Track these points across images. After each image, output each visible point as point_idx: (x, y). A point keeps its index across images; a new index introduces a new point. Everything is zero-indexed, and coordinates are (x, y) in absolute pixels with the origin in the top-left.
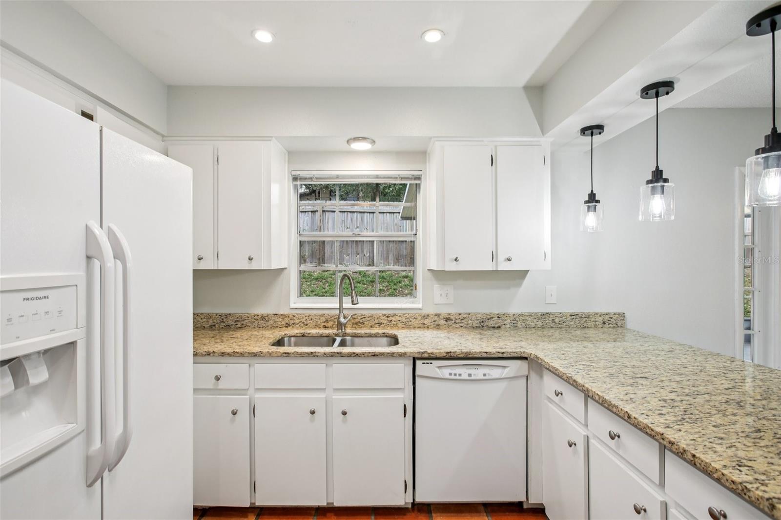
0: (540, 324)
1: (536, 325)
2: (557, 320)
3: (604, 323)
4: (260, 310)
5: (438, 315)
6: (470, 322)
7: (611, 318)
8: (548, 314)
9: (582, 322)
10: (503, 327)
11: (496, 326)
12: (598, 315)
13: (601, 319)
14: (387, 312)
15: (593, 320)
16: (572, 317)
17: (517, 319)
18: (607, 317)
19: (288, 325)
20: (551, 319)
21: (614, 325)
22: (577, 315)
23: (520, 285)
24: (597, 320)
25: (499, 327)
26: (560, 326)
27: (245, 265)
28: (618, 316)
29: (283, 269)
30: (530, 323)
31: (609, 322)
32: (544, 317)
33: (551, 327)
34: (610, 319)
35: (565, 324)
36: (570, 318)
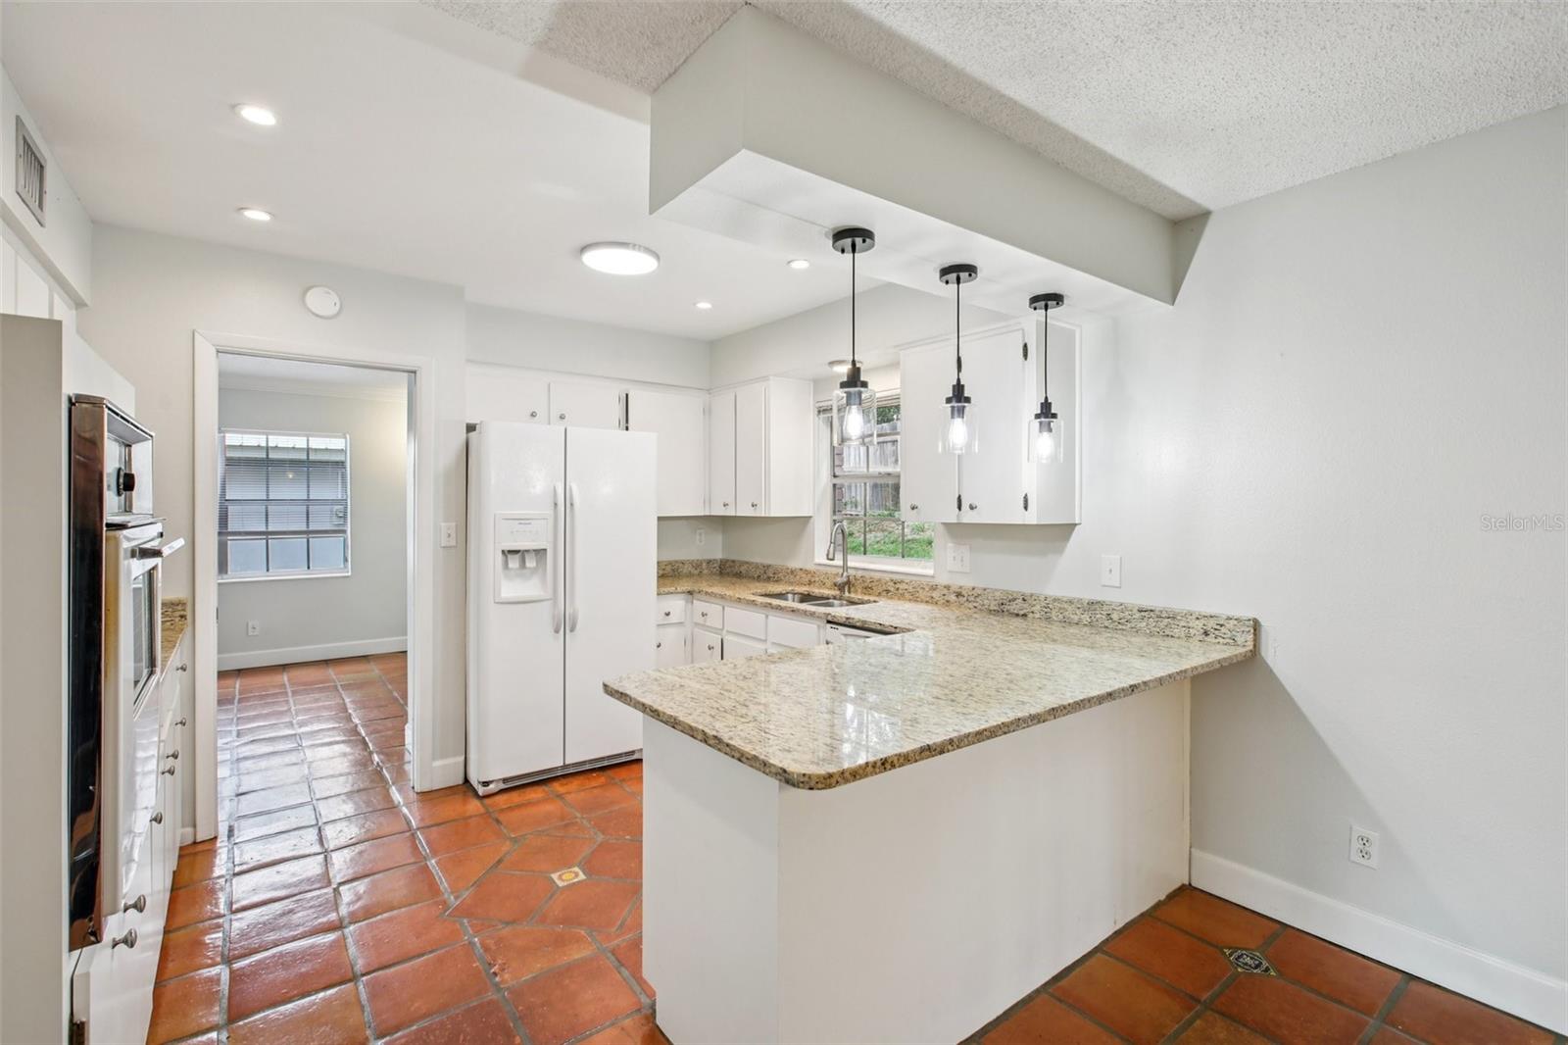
0: (1086, 618)
1: (1080, 619)
2: (1115, 616)
3: (1206, 633)
4: (794, 564)
5: (948, 587)
6: (986, 602)
7: (1222, 625)
8: (1101, 604)
9: (1162, 625)
10: (1031, 615)
11: (1022, 612)
12: (1194, 617)
13: (1199, 624)
14: (895, 577)
15: (1182, 624)
16: (1143, 614)
17: (1051, 606)
18: (1212, 623)
19: (810, 583)
20: (1105, 613)
21: (1228, 640)
22: (1151, 611)
23: (1061, 551)
24: (1190, 625)
25: (1025, 615)
26: (1120, 627)
27: (749, 512)
28: (1236, 622)
29: (810, 517)
30: (1072, 617)
31: (1217, 632)
32: (1093, 607)
33: (1107, 627)
34: (1218, 627)
35: (1129, 625)
36: (1138, 615)
